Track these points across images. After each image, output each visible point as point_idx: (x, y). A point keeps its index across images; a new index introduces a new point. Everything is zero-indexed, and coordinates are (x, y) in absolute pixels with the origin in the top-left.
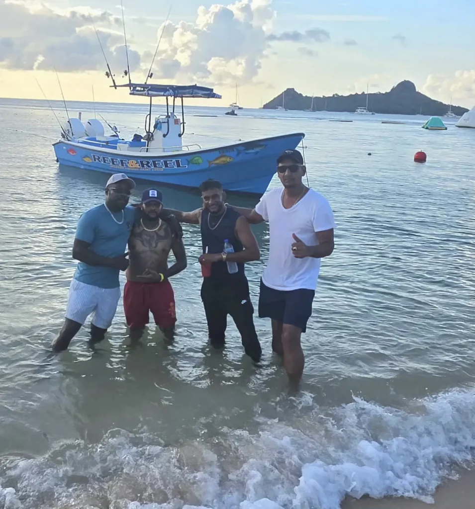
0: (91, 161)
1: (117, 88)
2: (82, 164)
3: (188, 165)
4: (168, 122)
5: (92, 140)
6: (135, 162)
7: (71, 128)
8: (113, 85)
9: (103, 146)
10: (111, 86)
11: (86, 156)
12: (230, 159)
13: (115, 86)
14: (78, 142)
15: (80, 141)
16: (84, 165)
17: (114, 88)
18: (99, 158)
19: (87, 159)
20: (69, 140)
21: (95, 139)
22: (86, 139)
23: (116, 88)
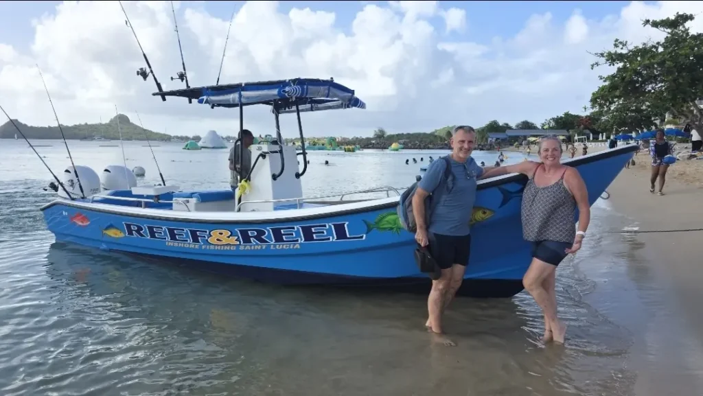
0: (122, 235)
1: (166, 97)
2: (102, 242)
3: (367, 233)
4: (281, 152)
5: (123, 196)
6: (227, 233)
7: (77, 176)
8: (157, 91)
9: (148, 205)
10: (154, 94)
11: (110, 227)
12: (484, 213)
13: (163, 95)
14: (94, 201)
15: (95, 199)
16: (107, 243)
17: (160, 97)
18: (140, 229)
19: (112, 233)
20: (73, 199)
21: (129, 194)
22: (109, 195)
23: (164, 99)
